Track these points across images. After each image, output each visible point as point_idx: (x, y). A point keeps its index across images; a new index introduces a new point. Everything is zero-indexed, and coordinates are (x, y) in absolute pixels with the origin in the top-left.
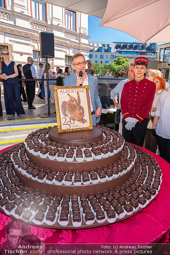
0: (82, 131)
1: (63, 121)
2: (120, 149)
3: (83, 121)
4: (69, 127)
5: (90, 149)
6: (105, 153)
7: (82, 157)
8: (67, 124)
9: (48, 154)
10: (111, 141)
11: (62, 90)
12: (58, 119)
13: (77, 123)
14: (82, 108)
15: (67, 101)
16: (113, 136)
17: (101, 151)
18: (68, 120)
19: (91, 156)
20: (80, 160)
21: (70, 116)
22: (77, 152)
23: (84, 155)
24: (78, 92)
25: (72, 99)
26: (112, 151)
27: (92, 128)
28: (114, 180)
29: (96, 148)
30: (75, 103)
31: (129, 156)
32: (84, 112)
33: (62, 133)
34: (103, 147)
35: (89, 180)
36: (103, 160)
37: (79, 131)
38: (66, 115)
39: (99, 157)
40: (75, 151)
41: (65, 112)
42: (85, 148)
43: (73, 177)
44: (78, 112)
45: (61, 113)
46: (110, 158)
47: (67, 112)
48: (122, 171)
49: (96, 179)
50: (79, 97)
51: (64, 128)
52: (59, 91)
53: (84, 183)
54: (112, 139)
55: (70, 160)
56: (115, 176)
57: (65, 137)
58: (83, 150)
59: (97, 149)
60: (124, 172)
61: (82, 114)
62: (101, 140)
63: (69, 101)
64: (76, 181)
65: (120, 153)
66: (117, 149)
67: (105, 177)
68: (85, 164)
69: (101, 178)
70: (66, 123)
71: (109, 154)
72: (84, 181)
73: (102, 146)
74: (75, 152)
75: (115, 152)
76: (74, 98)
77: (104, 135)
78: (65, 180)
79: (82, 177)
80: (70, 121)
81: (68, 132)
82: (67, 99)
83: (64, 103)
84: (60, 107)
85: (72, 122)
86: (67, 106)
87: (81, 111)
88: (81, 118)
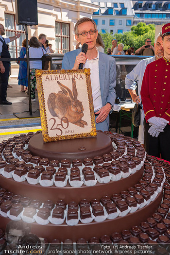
0: (80, 138)
1: (50, 123)
2: (139, 167)
3: (82, 124)
4: (59, 133)
5: (92, 167)
6: (115, 174)
7: (79, 179)
8: (57, 128)
9: (26, 176)
10: (125, 154)
11: (49, 76)
12: (43, 121)
13: (72, 126)
14: (80, 104)
15: (56, 92)
16: (128, 146)
17: (110, 170)
18: (58, 121)
19: (93, 178)
20: (76, 184)
21: (61, 116)
22: (72, 171)
23: (82, 176)
25: (65, 90)
26: (126, 171)
27: (95, 134)
28: (130, 216)
29: (101, 165)
30: (68, 96)
31: (153, 177)
32: (82, 110)
33: (48, 142)
34: (113, 164)
35: (90, 216)
36: (112, 184)
37: (75, 139)
38: (55, 115)
39: (106, 180)
40: (69, 170)
41: (53, 109)
42: (84, 166)
43: (66, 212)
44: (73, 109)
45: (48, 112)
46: (123, 180)
47: (56, 110)
48: (141, 201)
49: (102, 214)
51: (52, 134)
52: (44, 77)
53: (82, 221)
54: (126, 150)
55: (61, 184)
56: (131, 210)
57: (54, 148)
58: (81, 168)
59: (103, 167)
60: (146, 203)
61: (80, 113)
62: (109, 153)
63: (59, 92)
64: (70, 218)
65: (139, 172)
66: (133, 167)
67: (116, 211)
68: (84, 190)
69: (109, 213)
70: (55, 127)
71: (122, 175)
72: (83, 217)
73: (110, 162)
74: (69, 172)
75: (132, 171)
76: (68, 89)
77: (114, 144)
78: (54, 216)
79: (79, 212)
80: (61, 124)
81: (58, 141)
82: (57, 90)
83: (52, 96)
84: (46, 102)
85: (65, 125)
86: (56, 100)
87: (79, 108)
88: (78, 119)
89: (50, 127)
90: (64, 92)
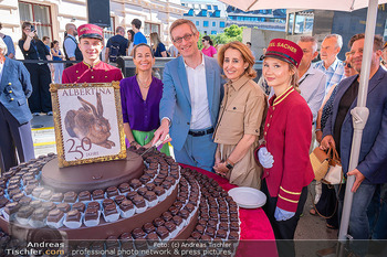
1: (68, 145)
3: (108, 144)
4: (79, 156)
8: (76, 151)
11: (67, 90)
13: (95, 148)
14: (107, 122)
15: (76, 109)
18: (78, 142)
21: (81, 137)
24: (98, 94)
27: (124, 156)
30: (91, 113)
32: (109, 129)
33: (66, 168)
37: (100, 162)
41: (72, 129)
44: (97, 129)
45: (65, 132)
47: (75, 130)
50: (99, 103)
51: (70, 158)
52: (60, 92)
61: (107, 132)
63: (80, 109)
70: (74, 149)
76: (92, 106)
80: (82, 146)
81: (77, 165)
82: (77, 106)
84: (63, 123)
85: (86, 146)
86: (76, 118)
87: (104, 127)
88: (104, 139)
89: (67, 149)
90: (86, 108)
